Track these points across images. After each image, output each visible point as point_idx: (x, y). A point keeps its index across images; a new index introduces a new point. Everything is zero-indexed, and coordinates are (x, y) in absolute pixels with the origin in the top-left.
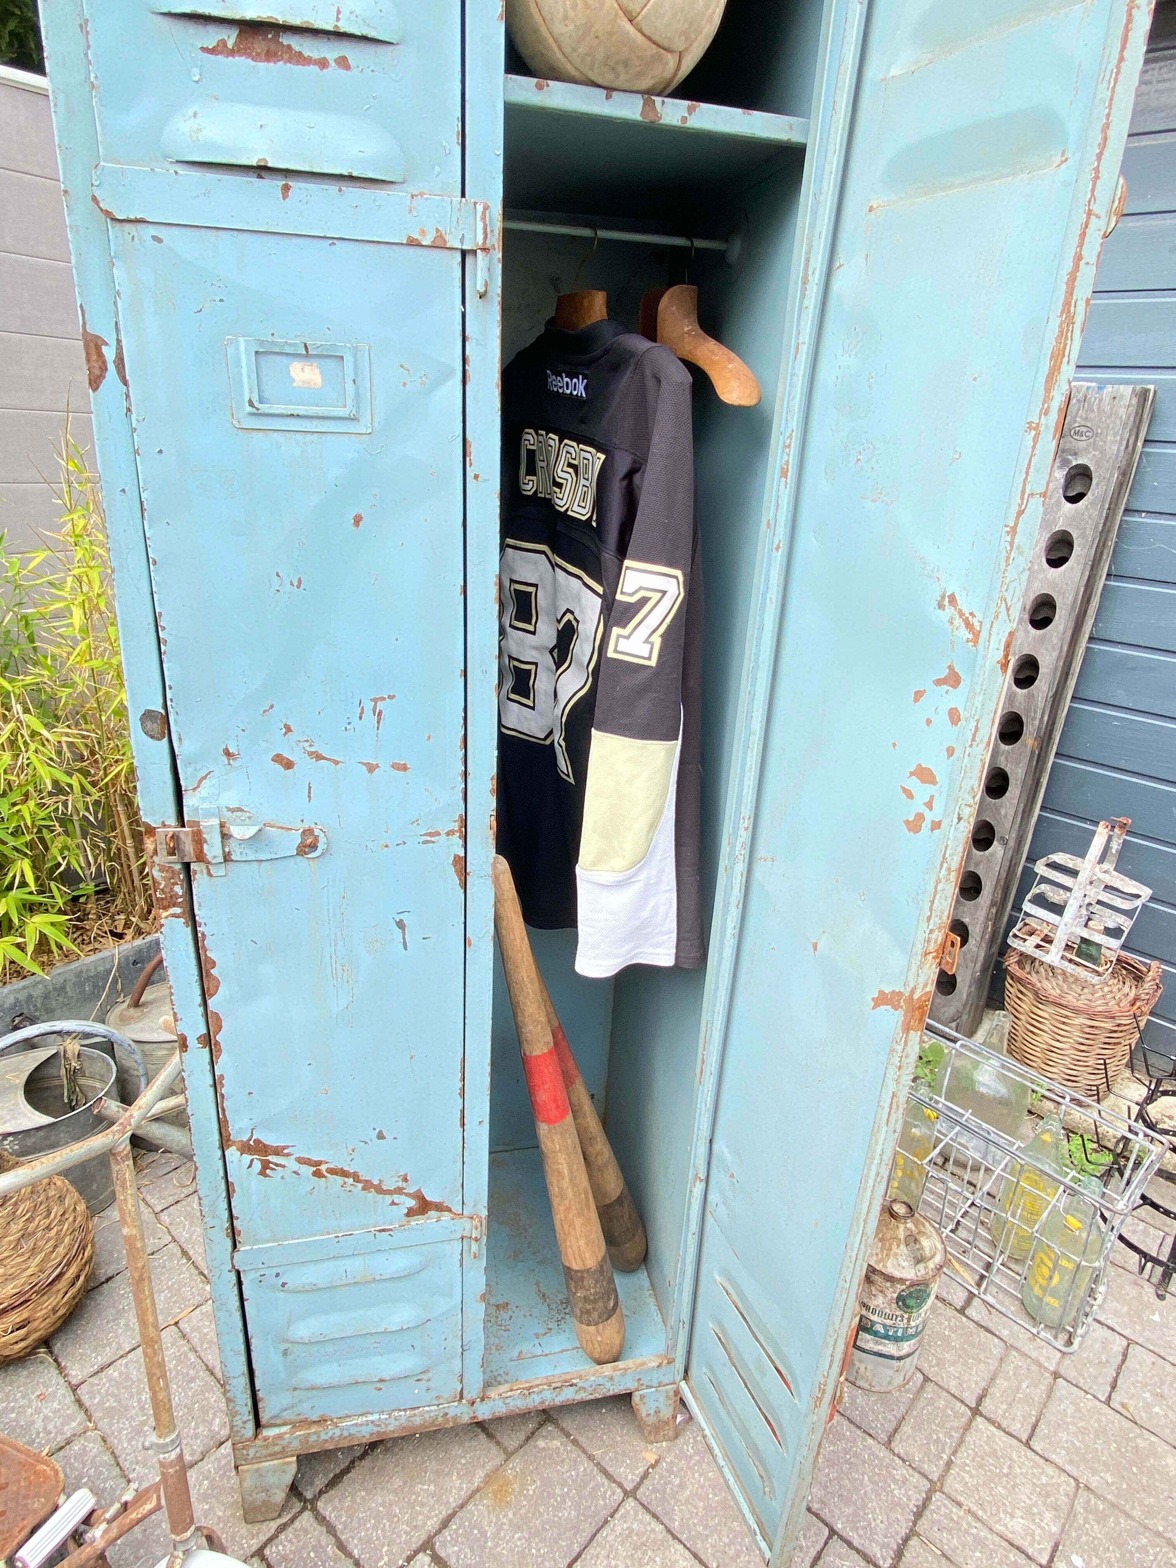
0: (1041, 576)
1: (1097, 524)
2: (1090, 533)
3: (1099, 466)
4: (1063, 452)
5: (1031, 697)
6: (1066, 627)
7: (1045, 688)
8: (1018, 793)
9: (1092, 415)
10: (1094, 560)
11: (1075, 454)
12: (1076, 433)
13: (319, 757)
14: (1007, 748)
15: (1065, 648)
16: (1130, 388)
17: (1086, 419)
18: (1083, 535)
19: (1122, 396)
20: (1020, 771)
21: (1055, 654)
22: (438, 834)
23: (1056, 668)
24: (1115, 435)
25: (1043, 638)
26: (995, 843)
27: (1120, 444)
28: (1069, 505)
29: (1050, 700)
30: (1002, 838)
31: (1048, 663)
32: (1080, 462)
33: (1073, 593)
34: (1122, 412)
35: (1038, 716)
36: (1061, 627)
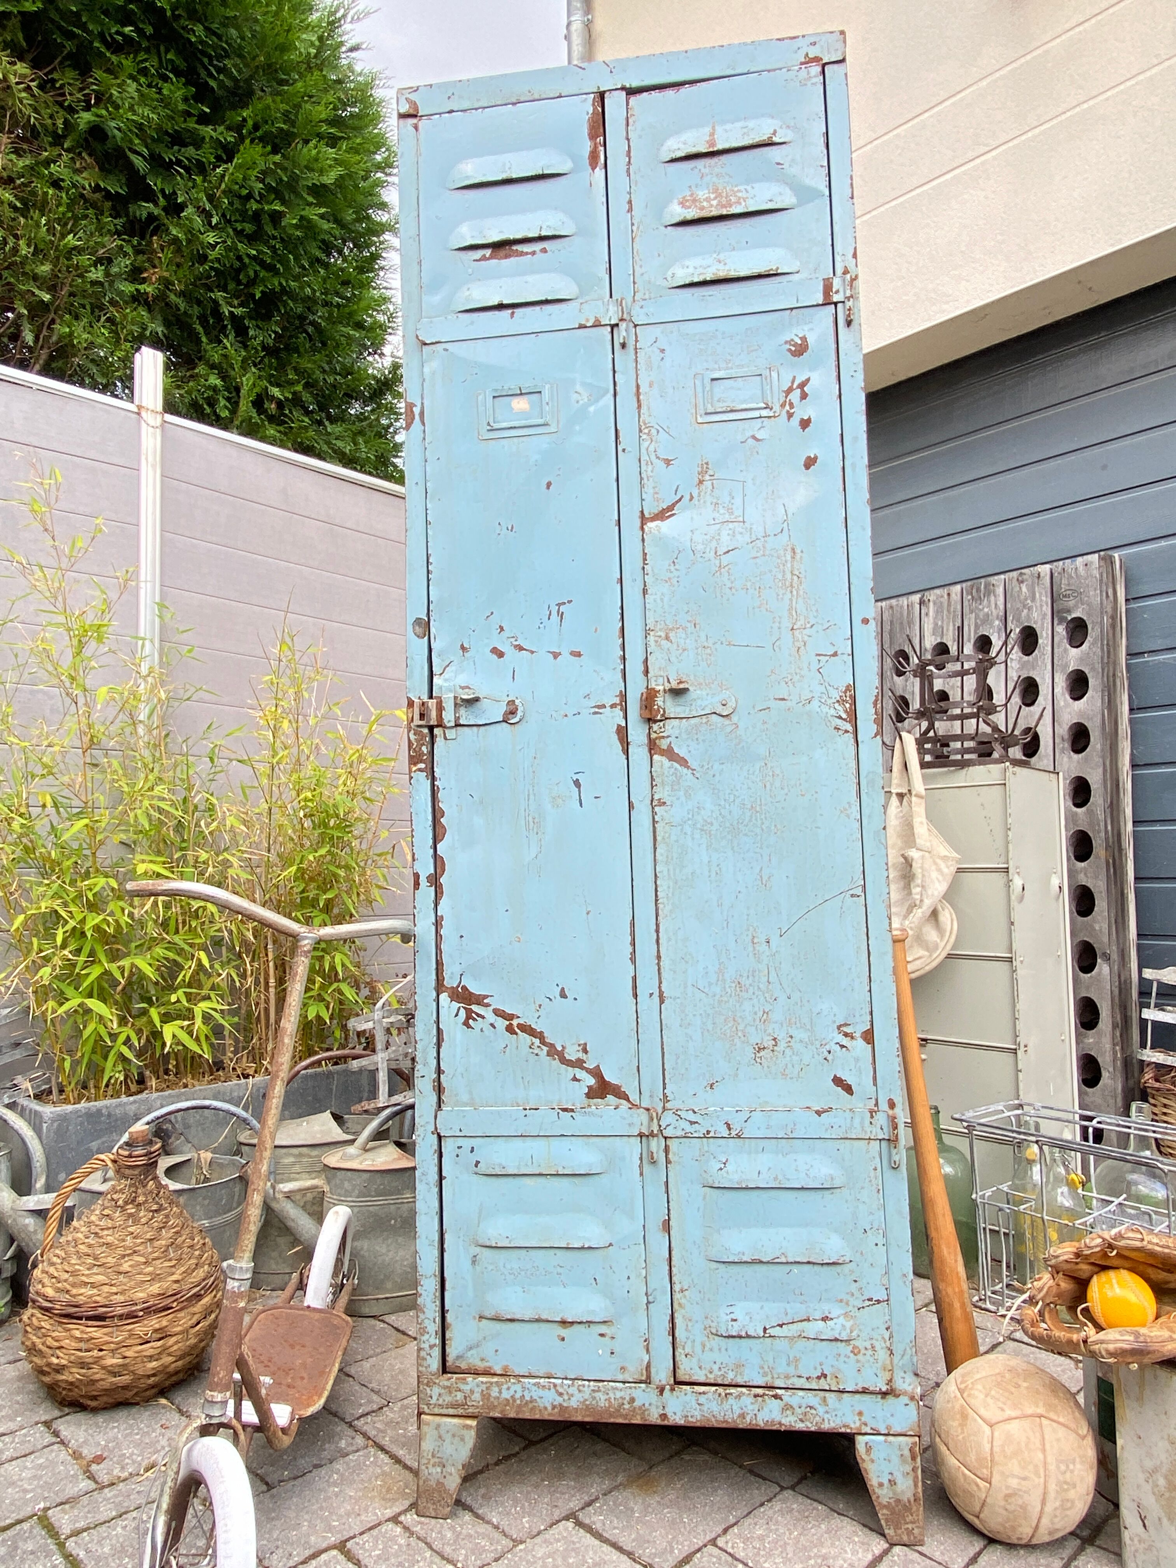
0: (1068, 710)
1: (1102, 658)
2: (1099, 667)
3: (1089, 615)
4: (1058, 612)
5: (1090, 813)
6: (1103, 745)
7: (1100, 801)
8: (1105, 904)
9: (1073, 581)
10: (1109, 686)
11: (1069, 611)
12: (1065, 596)
13: (521, 648)
14: (1083, 864)
15: (1108, 763)
16: (1096, 555)
17: (1069, 585)
18: (1093, 669)
19: (1092, 563)
20: (1101, 883)
21: (1101, 770)
22: (604, 706)
23: (1105, 781)
24: (1095, 590)
25: (1086, 759)
26: (1099, 960)
27: (1101, 595)
28: (1074, 650)
29: (1108, 811)
30: (1104, 954)
31: (1095, 779)
32: (1074, 616)
33: (1100, 716)
34: (1096, 573)
35: (1102, 827)
36: (1099, 746)
